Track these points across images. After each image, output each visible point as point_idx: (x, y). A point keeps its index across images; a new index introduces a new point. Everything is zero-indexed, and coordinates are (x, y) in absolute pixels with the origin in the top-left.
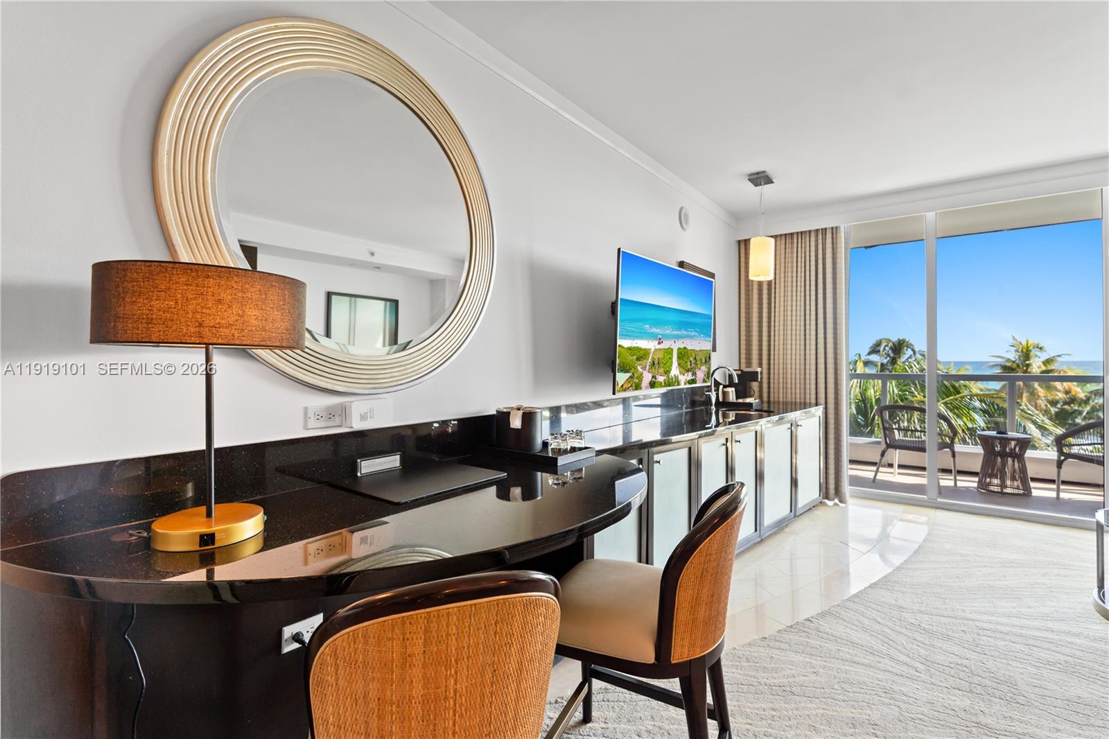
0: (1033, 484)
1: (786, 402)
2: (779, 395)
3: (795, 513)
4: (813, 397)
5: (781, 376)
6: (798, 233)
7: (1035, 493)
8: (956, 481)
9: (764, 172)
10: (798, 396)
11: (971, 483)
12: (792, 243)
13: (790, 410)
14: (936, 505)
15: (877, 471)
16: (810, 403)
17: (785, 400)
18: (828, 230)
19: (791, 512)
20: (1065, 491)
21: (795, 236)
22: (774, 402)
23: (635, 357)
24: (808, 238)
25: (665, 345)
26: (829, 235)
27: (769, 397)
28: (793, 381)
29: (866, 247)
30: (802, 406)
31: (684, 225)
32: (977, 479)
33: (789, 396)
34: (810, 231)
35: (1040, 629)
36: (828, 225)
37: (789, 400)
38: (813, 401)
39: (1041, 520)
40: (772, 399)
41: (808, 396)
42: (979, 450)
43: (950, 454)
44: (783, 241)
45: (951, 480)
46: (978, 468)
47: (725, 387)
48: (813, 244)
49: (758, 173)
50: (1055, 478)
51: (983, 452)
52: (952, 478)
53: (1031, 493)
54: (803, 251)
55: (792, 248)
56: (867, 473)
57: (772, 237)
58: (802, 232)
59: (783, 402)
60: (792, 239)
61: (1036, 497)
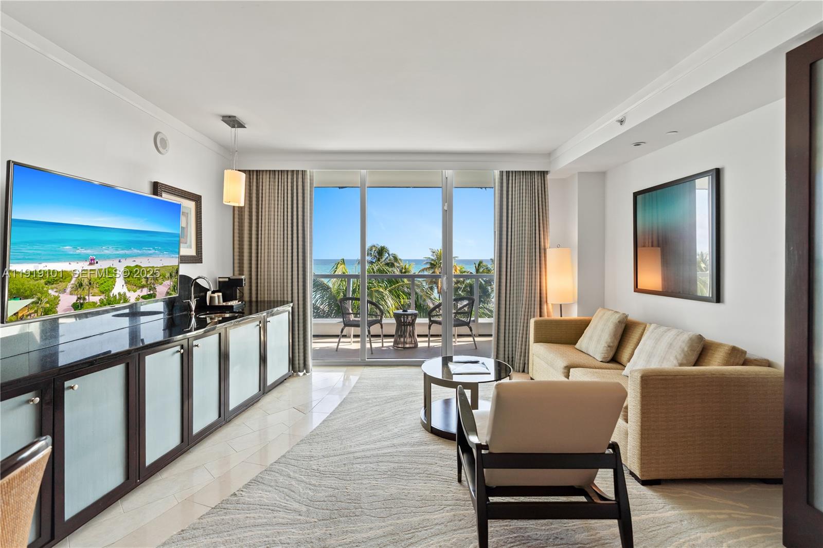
0: (419, 339)
1: (270, 301)
2: (264, 296)
3: (265, 389)
4: (290, 296)
5: (266, 281)
6: (279, 171)
7: (420, 345)
8: (383, 342)
9: (235, 117)
10: (279, 296)
11: (389, 343)
12: (274, 178)
13: (272, 306)
14: (366, 364)
15: (339, 342)
16: (287, 301)
17: (269, 299)
18: (299, 172)
19: (260, 390)
20: (433, 341)
21: (277, 173)
22: (261, 301)
23: (43, 281)
24: (286, 176)
25: (103, 265)
26: (300, 176)
27: (257, 297)
28: (276, 285)
29: (340, 188)
30: (282, 304)
31: (160, 149)
32: (393, 340)
33: (272, 296)
34: (287, 171)
35: (389, 447)
36: (300, 168)
37: (272, 299)
38: (290, 300)
39: (415, 364)
40: (259, 299)
41: (286, 296)
42: (393, 321)
43: (380, 326)
44: (268, 176)
45: (380, 342)
46: (393, 332)
47: (213, 292)
48: (289, 180)
49: (230, 117)
50: (428, 334)
51: (395, 322)
52: (381, 341)
53: (417, 345)
54: (283, 185)
55: (274, 182)
56: (331, 344)
57: (244, 171)
58: (282, 171)
59: (268, 301)
60: (275, 175)
61: (420, 347)
